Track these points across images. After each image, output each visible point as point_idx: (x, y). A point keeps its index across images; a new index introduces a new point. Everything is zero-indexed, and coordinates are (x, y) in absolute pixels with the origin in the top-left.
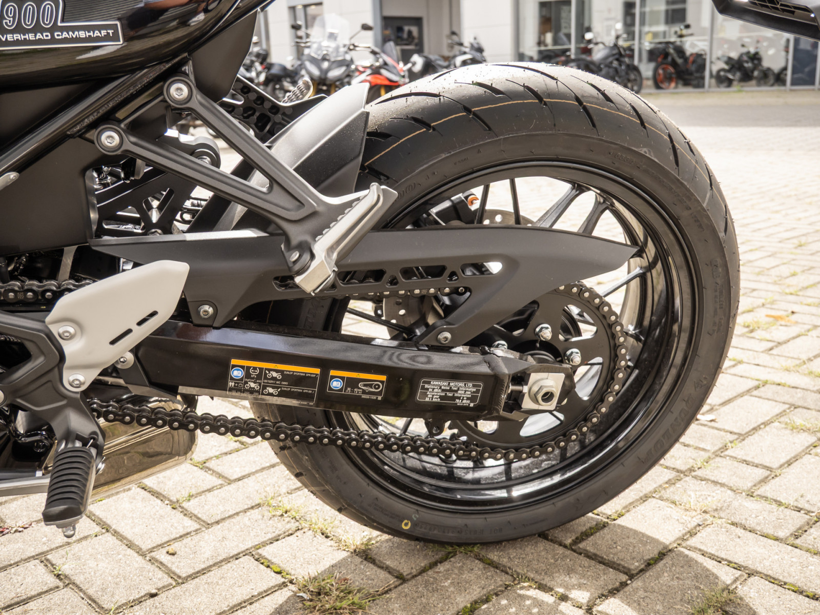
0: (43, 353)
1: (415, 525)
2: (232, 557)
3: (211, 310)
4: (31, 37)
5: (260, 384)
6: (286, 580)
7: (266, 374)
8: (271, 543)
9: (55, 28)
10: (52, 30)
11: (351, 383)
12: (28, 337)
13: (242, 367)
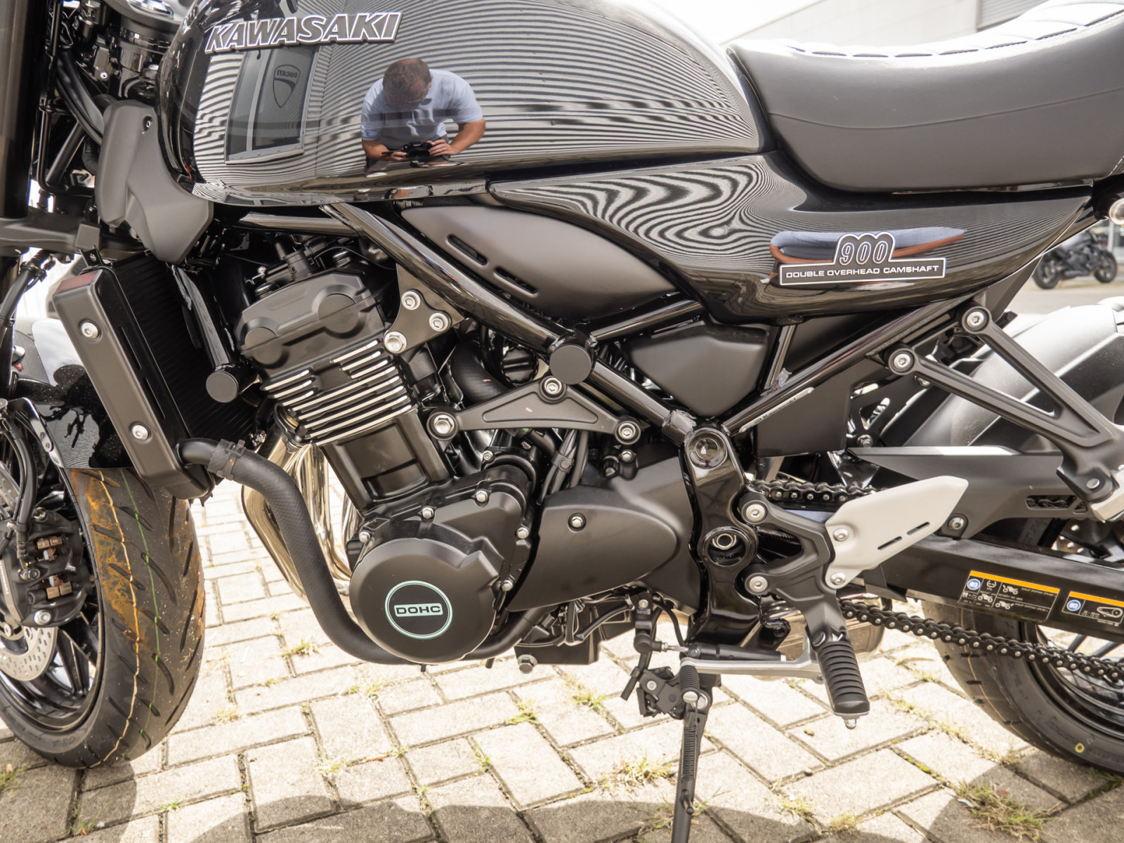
0: (816, 551)
1: (1088, 749)
2: (872, 748)
3: (962, 522)
4: (862, 272)
5: (994, 597)
6: (939, 782)
7: (1002, 588)
8: (906, 739)
9: (886, 264)
10: (881, 267)
11: (1090, 606)
12: (804, 535)
13: (980, 579)
